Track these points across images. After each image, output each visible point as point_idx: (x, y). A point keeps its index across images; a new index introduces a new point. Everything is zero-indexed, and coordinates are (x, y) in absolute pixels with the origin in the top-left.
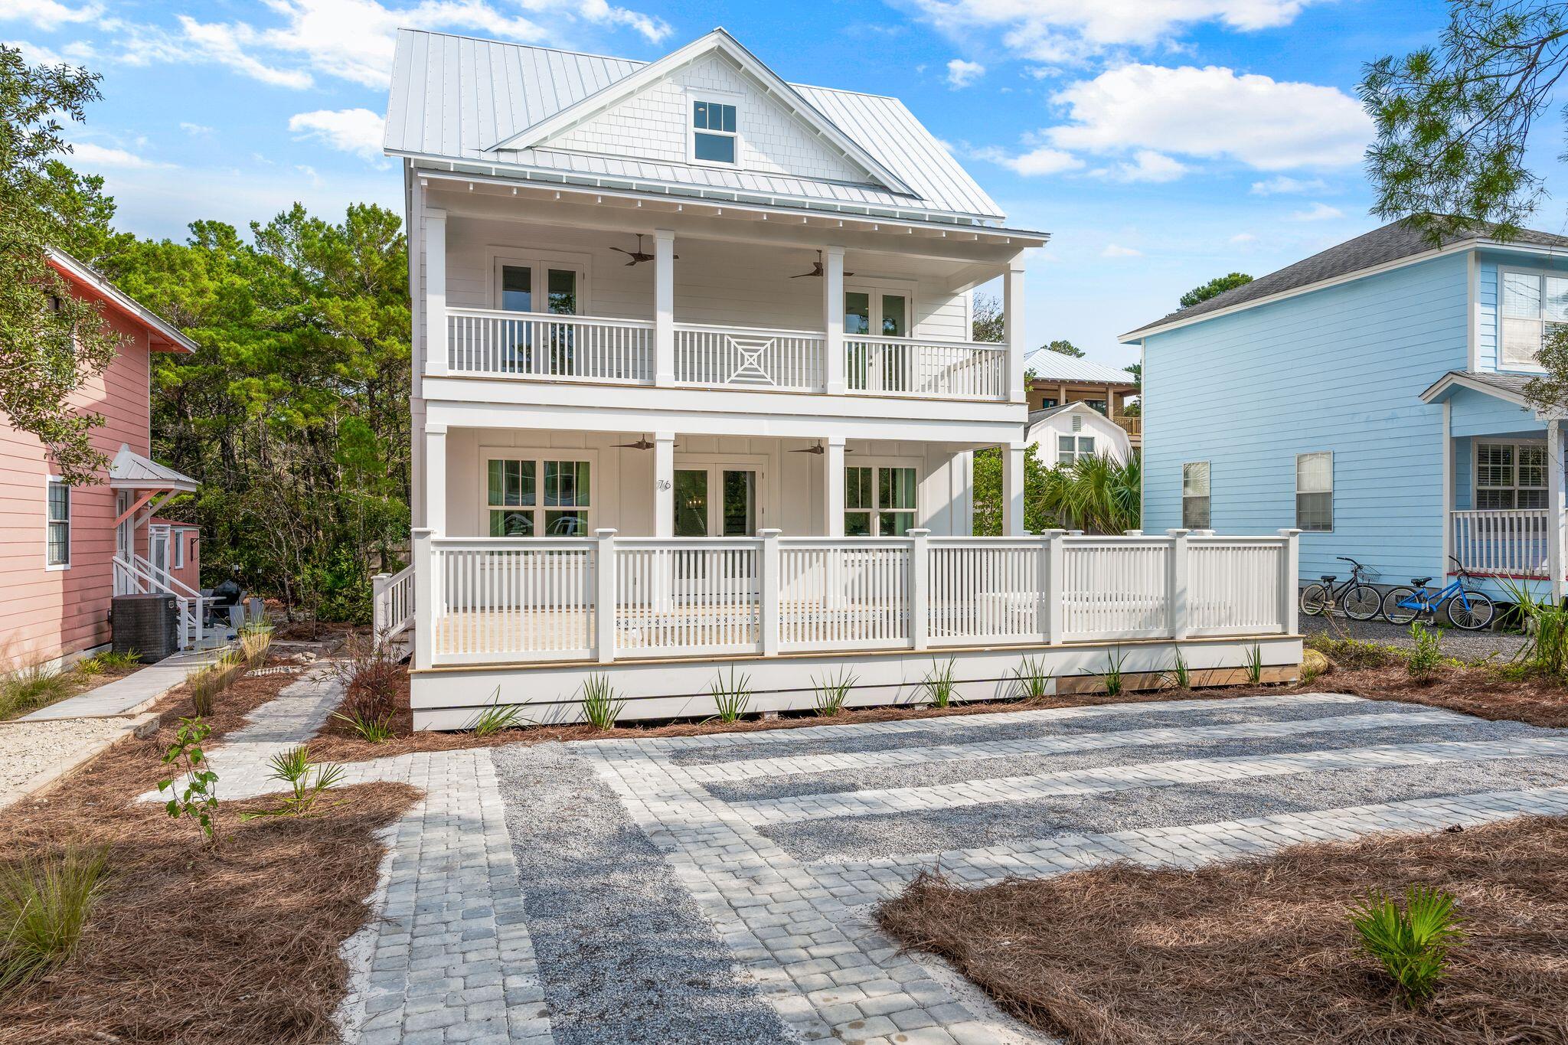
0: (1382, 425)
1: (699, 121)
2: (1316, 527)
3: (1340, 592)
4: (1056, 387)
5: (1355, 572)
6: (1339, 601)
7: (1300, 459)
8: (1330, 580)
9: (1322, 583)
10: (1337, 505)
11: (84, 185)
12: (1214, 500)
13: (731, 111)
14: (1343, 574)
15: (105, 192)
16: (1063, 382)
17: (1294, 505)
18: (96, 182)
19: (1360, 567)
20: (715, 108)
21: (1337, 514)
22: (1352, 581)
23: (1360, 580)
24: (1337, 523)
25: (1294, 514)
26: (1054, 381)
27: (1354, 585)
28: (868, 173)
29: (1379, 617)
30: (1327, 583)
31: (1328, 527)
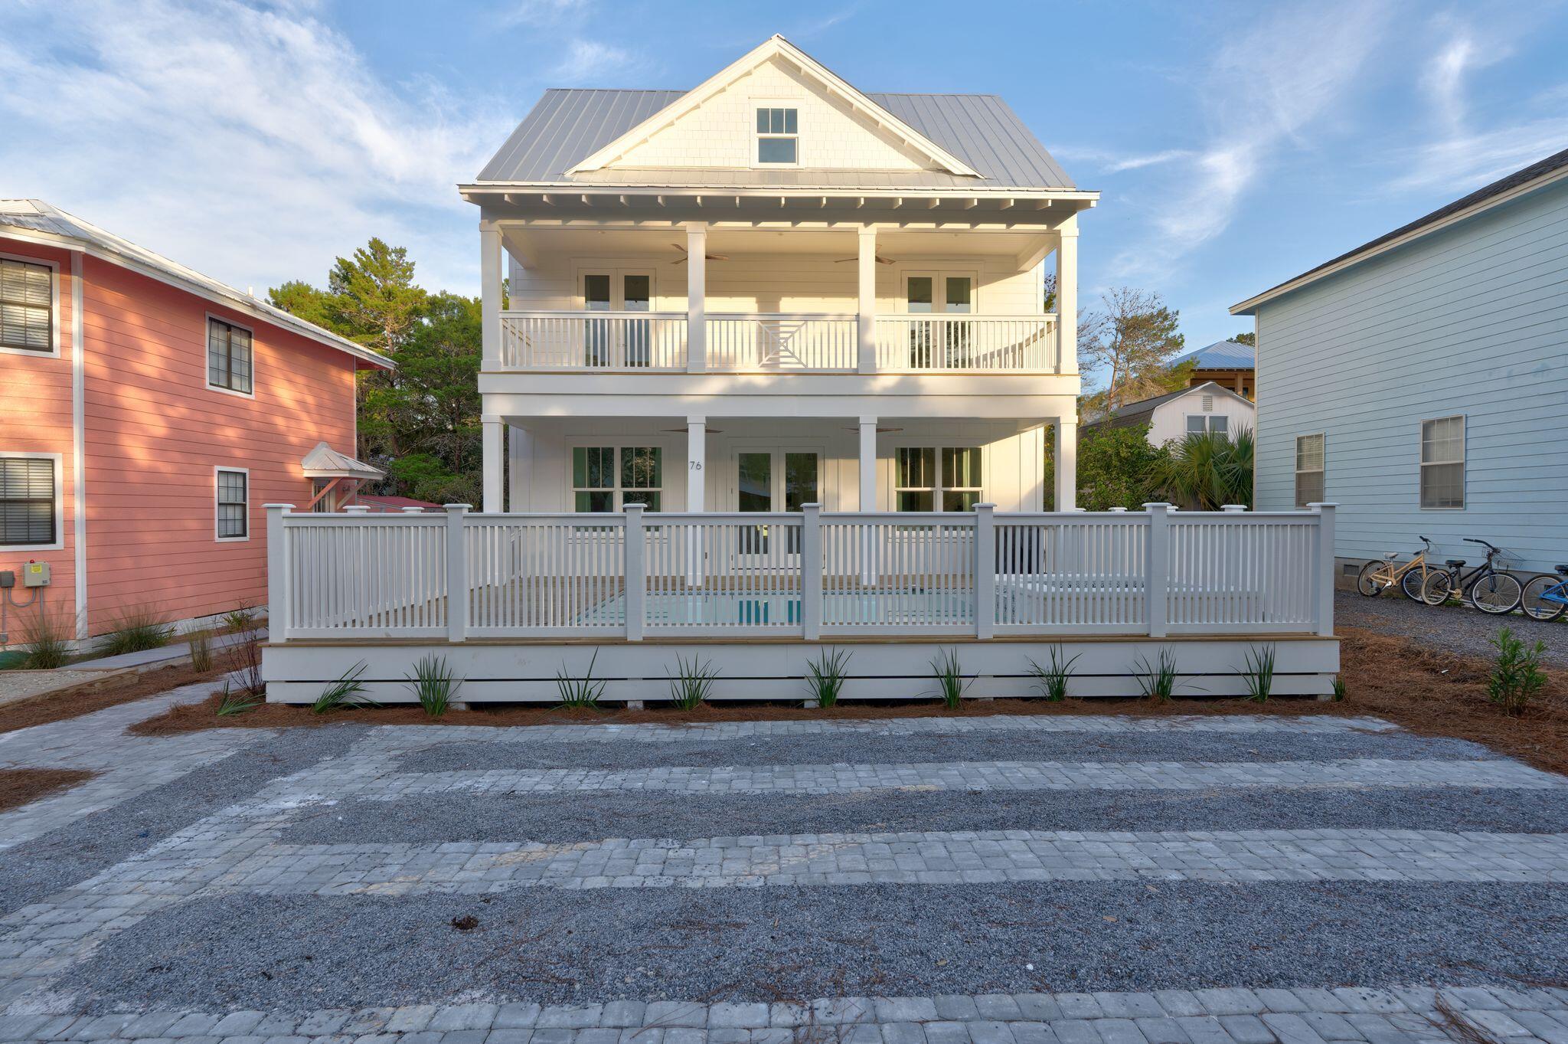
0: (1530, 379)
1: (762, 127)
2: (1444, 503)
3: (1469, 580)
4: (1232, 377)
5: (1490, 556)
6: (1468, 589)
7: (1427, 427)
8: (1461, 564)
9: (1447, 568)
10: (1470, 477)
11: (393, 255)
12: (1328, 475)
13: (792, 114)
14: (1475, 559)
15: (408, 258)
16: (1240, 370)
17: (1418, 479)
18: (401, 252)
19: (1495, 550)
20: (778, 113)
21: (1470, 488)
22: (1484, 568)
23: (1494, 566)
24: (1469, 499)
25: (1418, 489)
26: (1230, 370)
27: (1486, 572)
28: (929, 158)
29: (1518, 611)
30: (1454, 569)
31: (1458, 503)
